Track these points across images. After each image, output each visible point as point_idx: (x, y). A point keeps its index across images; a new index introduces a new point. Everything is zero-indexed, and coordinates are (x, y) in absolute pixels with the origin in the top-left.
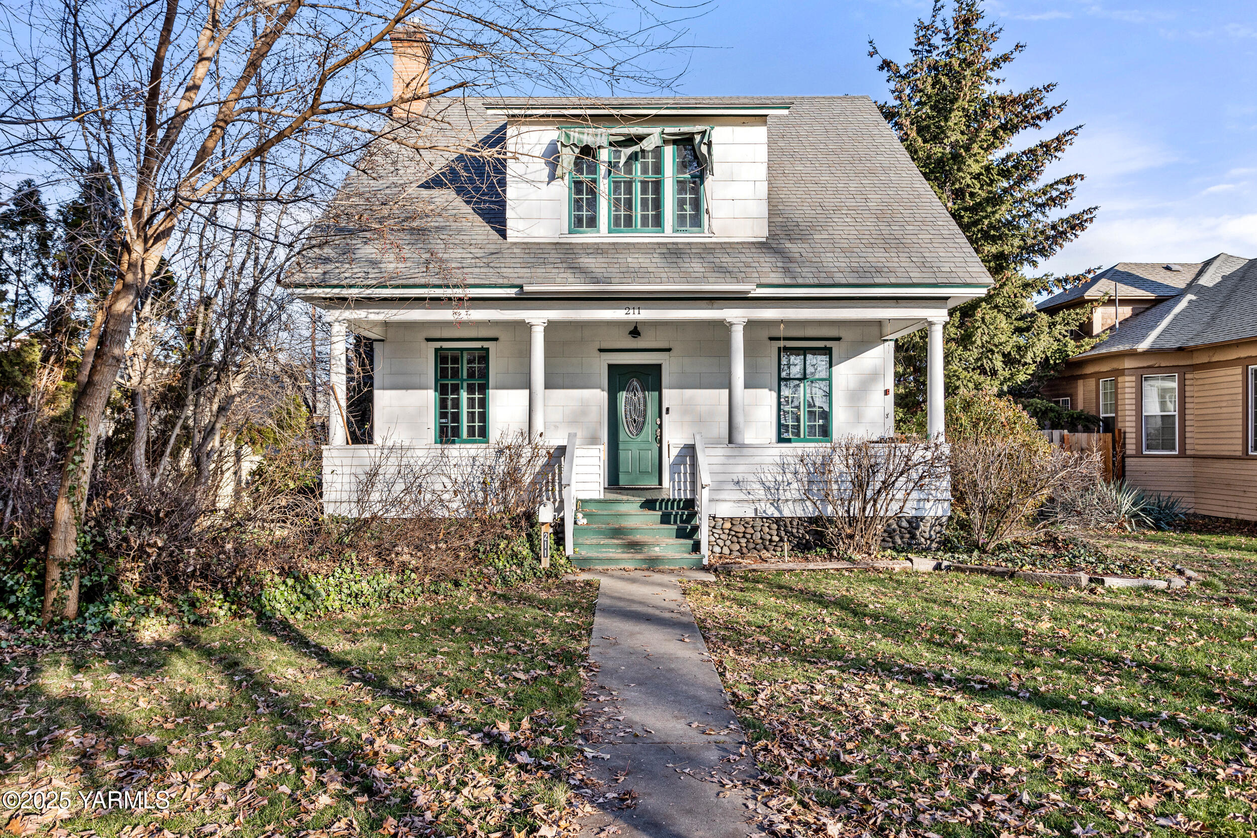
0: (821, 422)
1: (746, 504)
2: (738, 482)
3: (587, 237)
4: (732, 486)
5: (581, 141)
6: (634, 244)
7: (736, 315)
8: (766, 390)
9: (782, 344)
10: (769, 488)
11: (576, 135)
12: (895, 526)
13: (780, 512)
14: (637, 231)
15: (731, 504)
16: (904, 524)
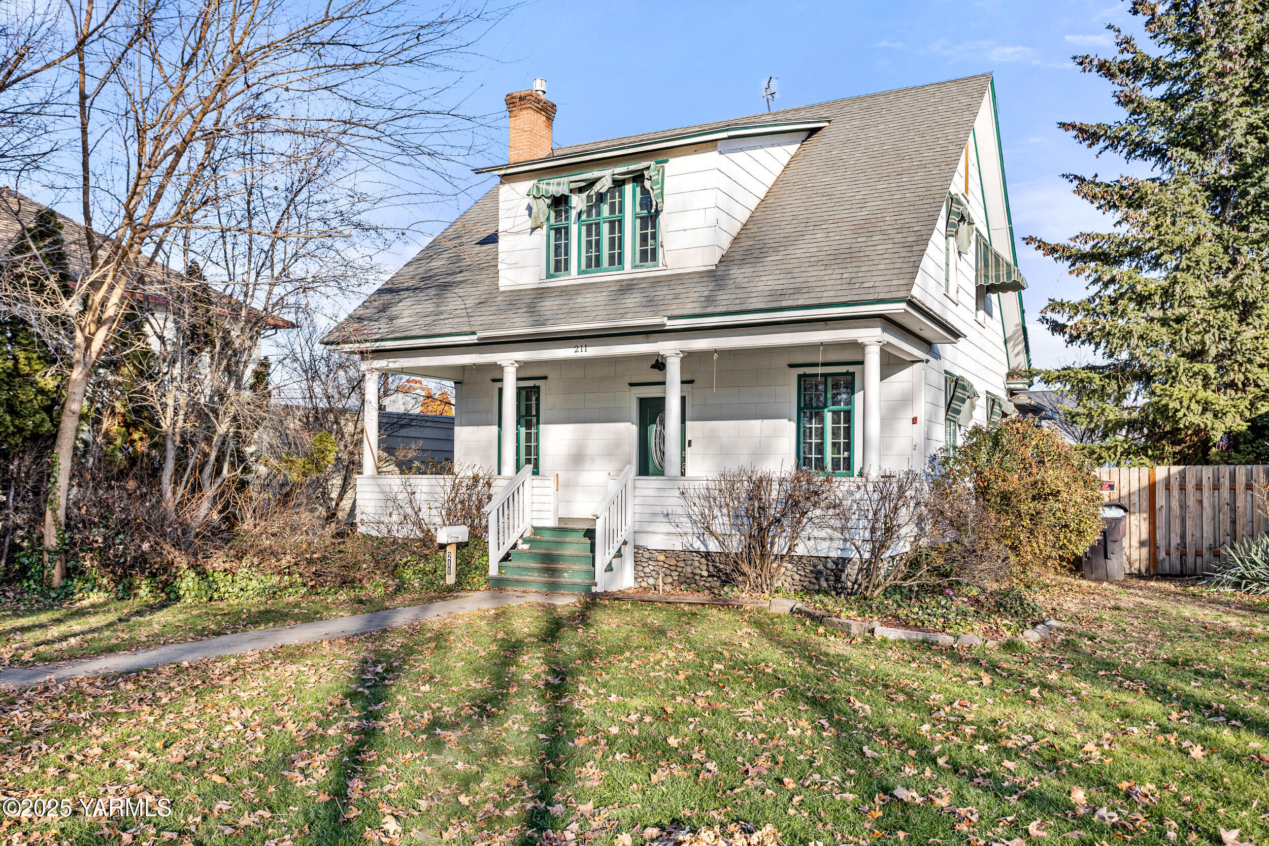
0: (846, 454)
1: (674, 537)
2: (667, 515)
3: (562, 281)
4: (661, 519)
5: (547, 192)
6: (592, 284)
7: (668, 348)
8: (786, 421)
9: (802, 371)
10: (695, 522)
11: (544, 187)
12: (821, 567)
13: (706, 546)
14: (606, 270)
15: (662, 536)
16: (830, 565)
